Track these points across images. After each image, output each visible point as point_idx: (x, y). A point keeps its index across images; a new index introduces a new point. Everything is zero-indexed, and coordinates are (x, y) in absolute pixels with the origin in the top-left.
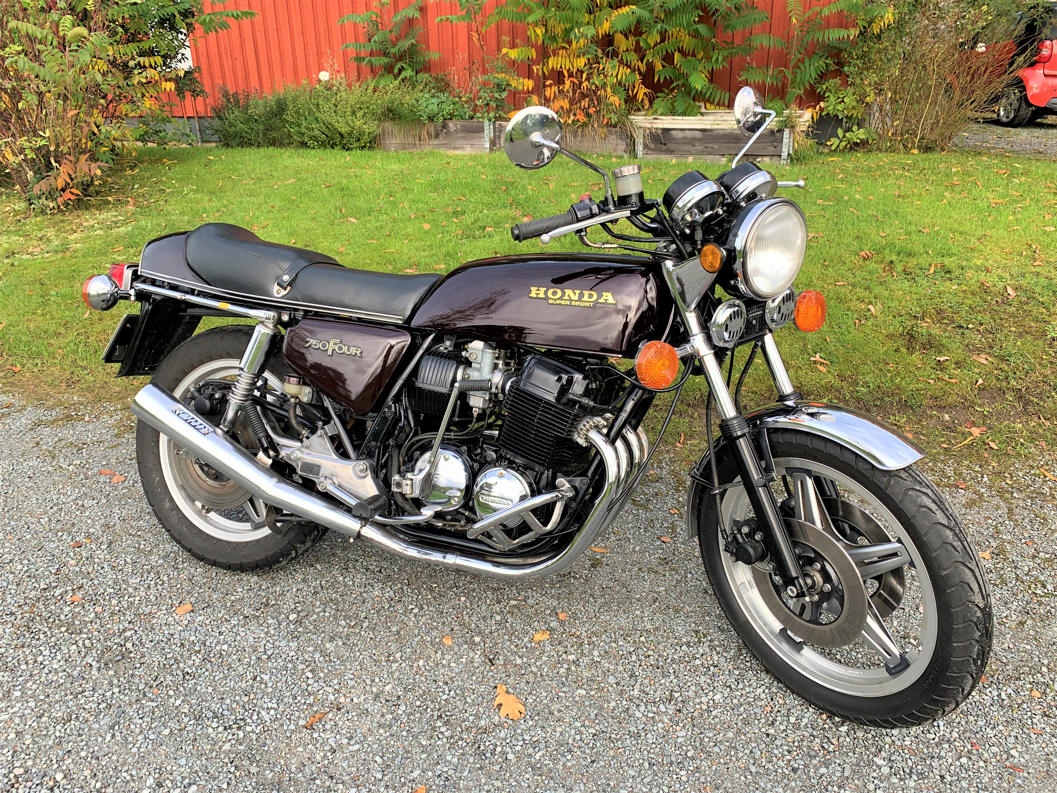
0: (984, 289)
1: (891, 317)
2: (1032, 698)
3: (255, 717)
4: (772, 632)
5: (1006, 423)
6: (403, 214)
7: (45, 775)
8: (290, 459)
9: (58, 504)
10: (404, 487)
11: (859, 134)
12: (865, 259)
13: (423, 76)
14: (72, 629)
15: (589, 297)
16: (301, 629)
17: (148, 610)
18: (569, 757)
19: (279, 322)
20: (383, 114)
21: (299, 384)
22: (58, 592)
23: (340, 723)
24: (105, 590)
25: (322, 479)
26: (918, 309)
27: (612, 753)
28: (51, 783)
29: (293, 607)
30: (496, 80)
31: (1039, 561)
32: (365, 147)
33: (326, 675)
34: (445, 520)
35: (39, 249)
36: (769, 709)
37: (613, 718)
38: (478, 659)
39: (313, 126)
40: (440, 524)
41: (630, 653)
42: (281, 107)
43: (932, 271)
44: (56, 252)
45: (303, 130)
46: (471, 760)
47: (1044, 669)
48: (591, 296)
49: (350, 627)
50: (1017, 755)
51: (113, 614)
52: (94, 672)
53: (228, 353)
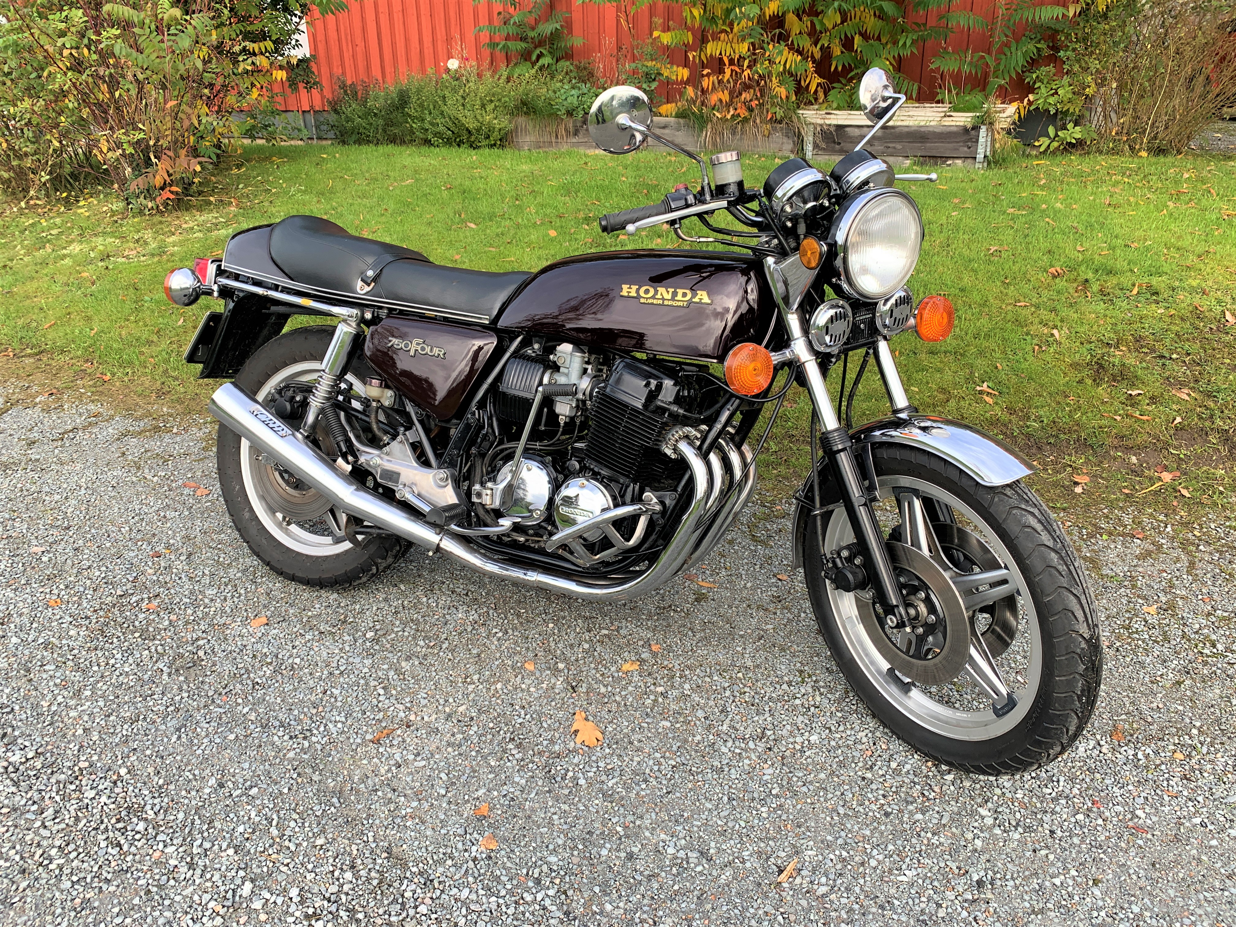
0: (1197, 314)
1: (1078, 344)
2: (1172, 760)
3: (322, 729)
4: (879, 672)
5: (1205, 468)
6: (528, 220)
7: (109, 769)
8: (369, 465)
9: (140, 514)
10: (484, 496)
11: (1074, 133)
12: (1054, 277)
13: (565, 64)
14: (145, 635)
15: (683, 296)
16: (377, 647)
17: (222, 621)
18: (644, 786)
19: (362, 321)
20: (516, 107)
21: (381, 386)
22: (134, 599)
23: (408, 740)
24: (181, 600)
25: (401, 487)
26: (1112, 335)
27: (690, 785)
28: (115, 777)
29: (371, 625)
30: (644, 69)
31: (1214, 619)
32: (495, 145)
33: (398, 693)
34: (527, 535)
35: (135, 252)
36: (869, 753)
37: (696, 751)
38: (559, 684)
39: (438, 121)
40: (522, 539)
41: (725, 689)
42: (403, 99)
43: (1135, 291)
44: (153, 255)
45: (427, 126)
46: (540, 783)
47: (1195, 731)
48: (684, 295)
49: (429, 647)
50: (1143, 816)
51: (187, 623)
52: (165, 677)
53: (312, 355)
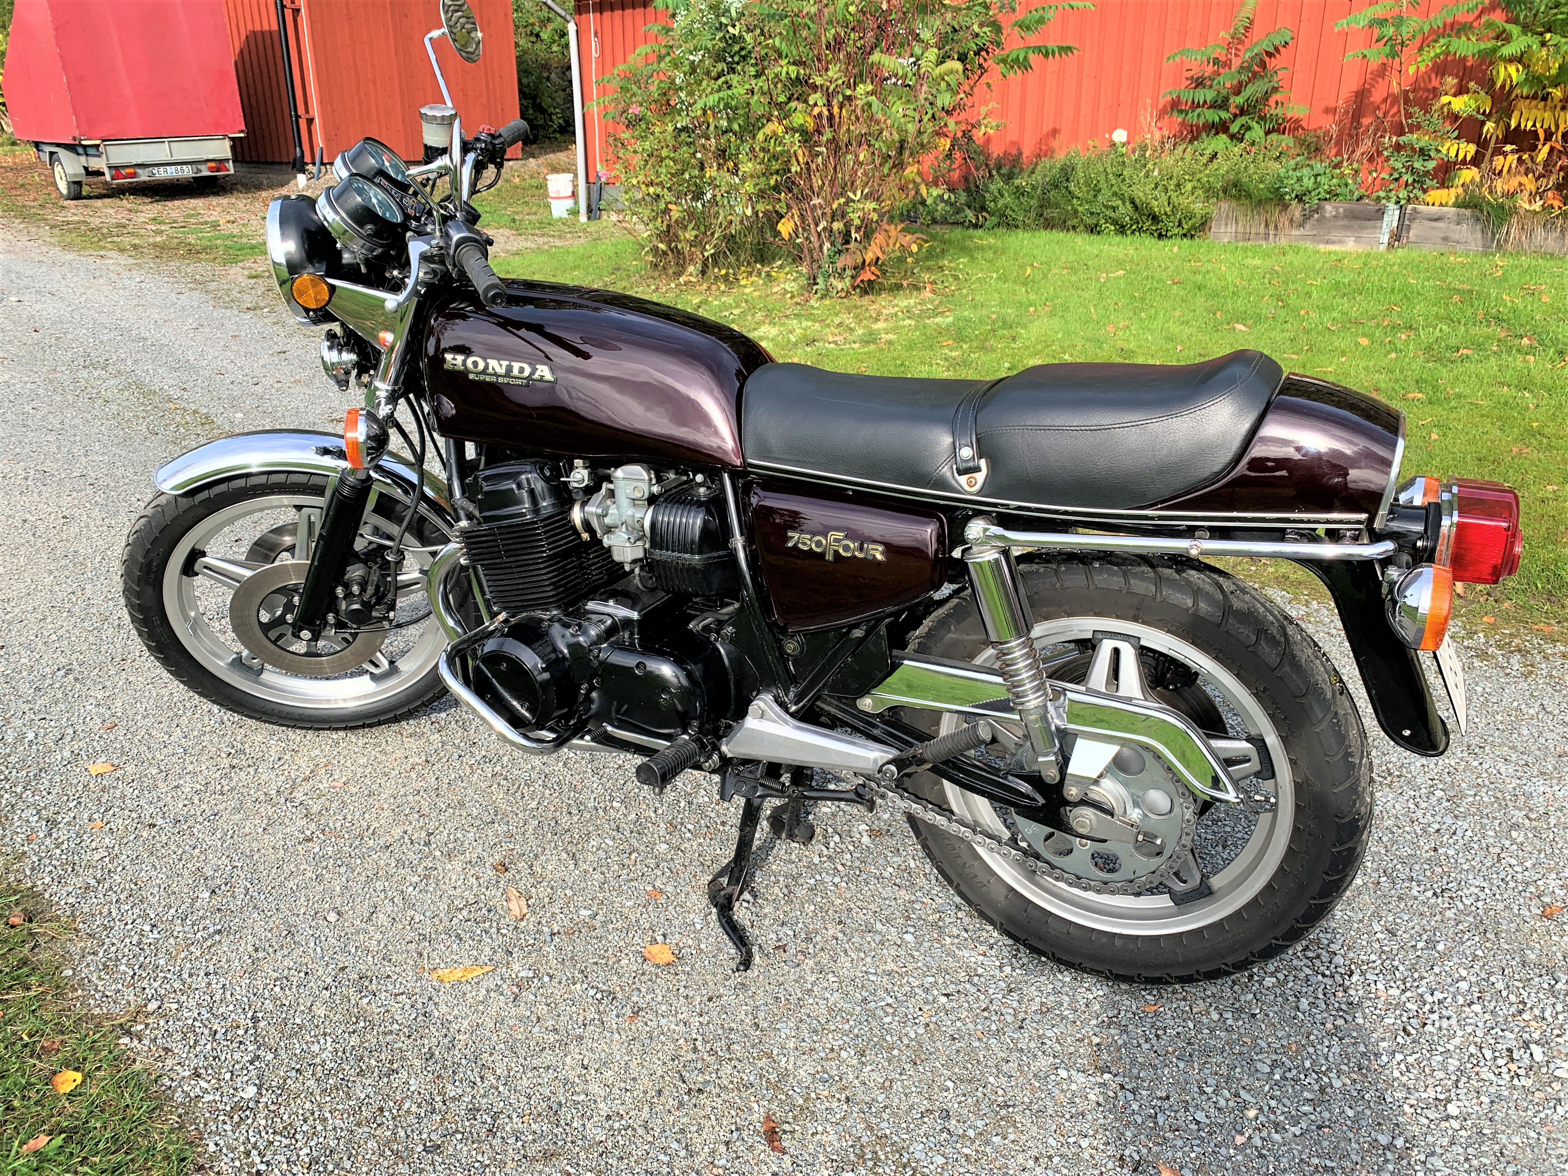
13: (1281, 138)
20: (1224, 189)
32: (1187, 234)
39: (1113, 203)
45: (1097, 209)
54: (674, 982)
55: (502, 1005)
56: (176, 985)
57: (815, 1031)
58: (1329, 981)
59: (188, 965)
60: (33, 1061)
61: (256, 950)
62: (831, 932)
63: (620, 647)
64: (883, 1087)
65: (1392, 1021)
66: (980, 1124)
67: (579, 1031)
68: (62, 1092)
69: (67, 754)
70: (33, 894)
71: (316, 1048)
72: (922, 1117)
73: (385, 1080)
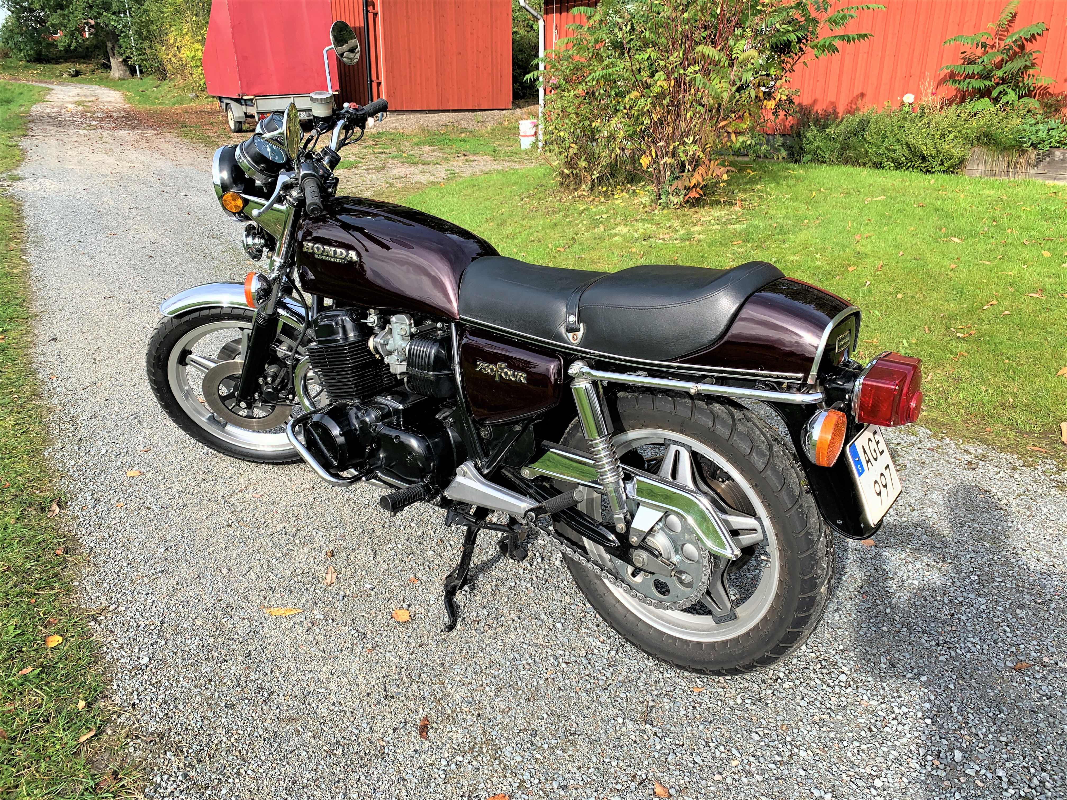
13: (1029, 101)
20: (978, 139)
32: (947, 171)
35: (668, 236)
39: (894, 147)
42: (864, 125)
44: (683, 240)
45: (882, 151)
54: (404, 633)
55: (300, 632)
56: (129, 598)
57: (476, 673)
58: (829, 690)
59: (139, 588)
60: (41, 628)
61: (178, 584)
62: (512, 616)
63: (390, 425)
64: (503, 712)
65: (863, 721)
66: (553, 742)
67: (337, 653)
68: (50, 646)
69: (119, 463)
70: (75, 539)
71: (189, 642)
72: (520, 732)
73: (219, 665)
